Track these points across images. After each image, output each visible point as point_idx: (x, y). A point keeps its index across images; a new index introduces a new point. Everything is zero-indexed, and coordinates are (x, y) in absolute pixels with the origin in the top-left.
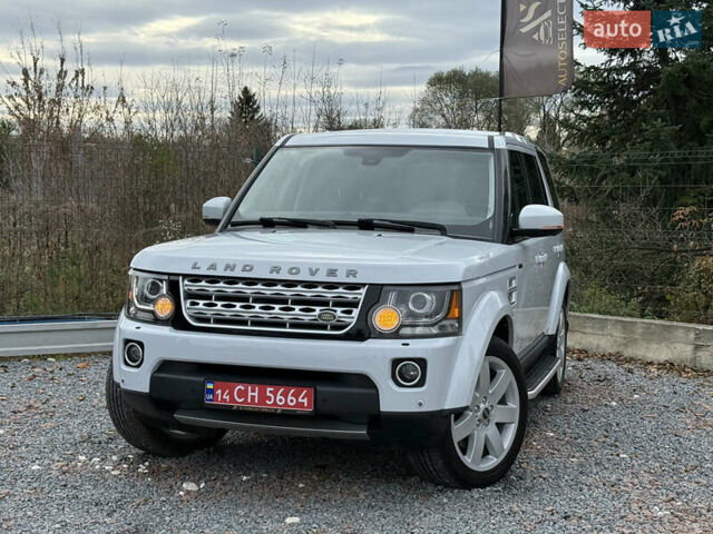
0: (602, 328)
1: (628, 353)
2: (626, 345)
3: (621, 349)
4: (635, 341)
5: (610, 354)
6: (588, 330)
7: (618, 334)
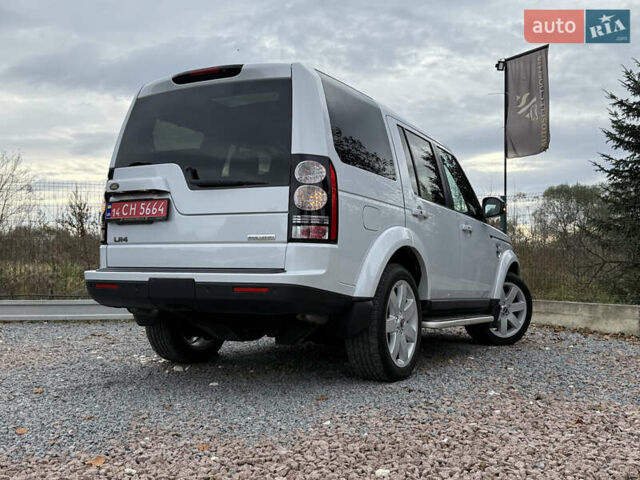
0: (576, 310)
1: (593, 328)
2: (592, 323)
3: (589, 325)
4: (598, 319)
5: (581, 329)
6: (566, 312)
7: (586, 314)
